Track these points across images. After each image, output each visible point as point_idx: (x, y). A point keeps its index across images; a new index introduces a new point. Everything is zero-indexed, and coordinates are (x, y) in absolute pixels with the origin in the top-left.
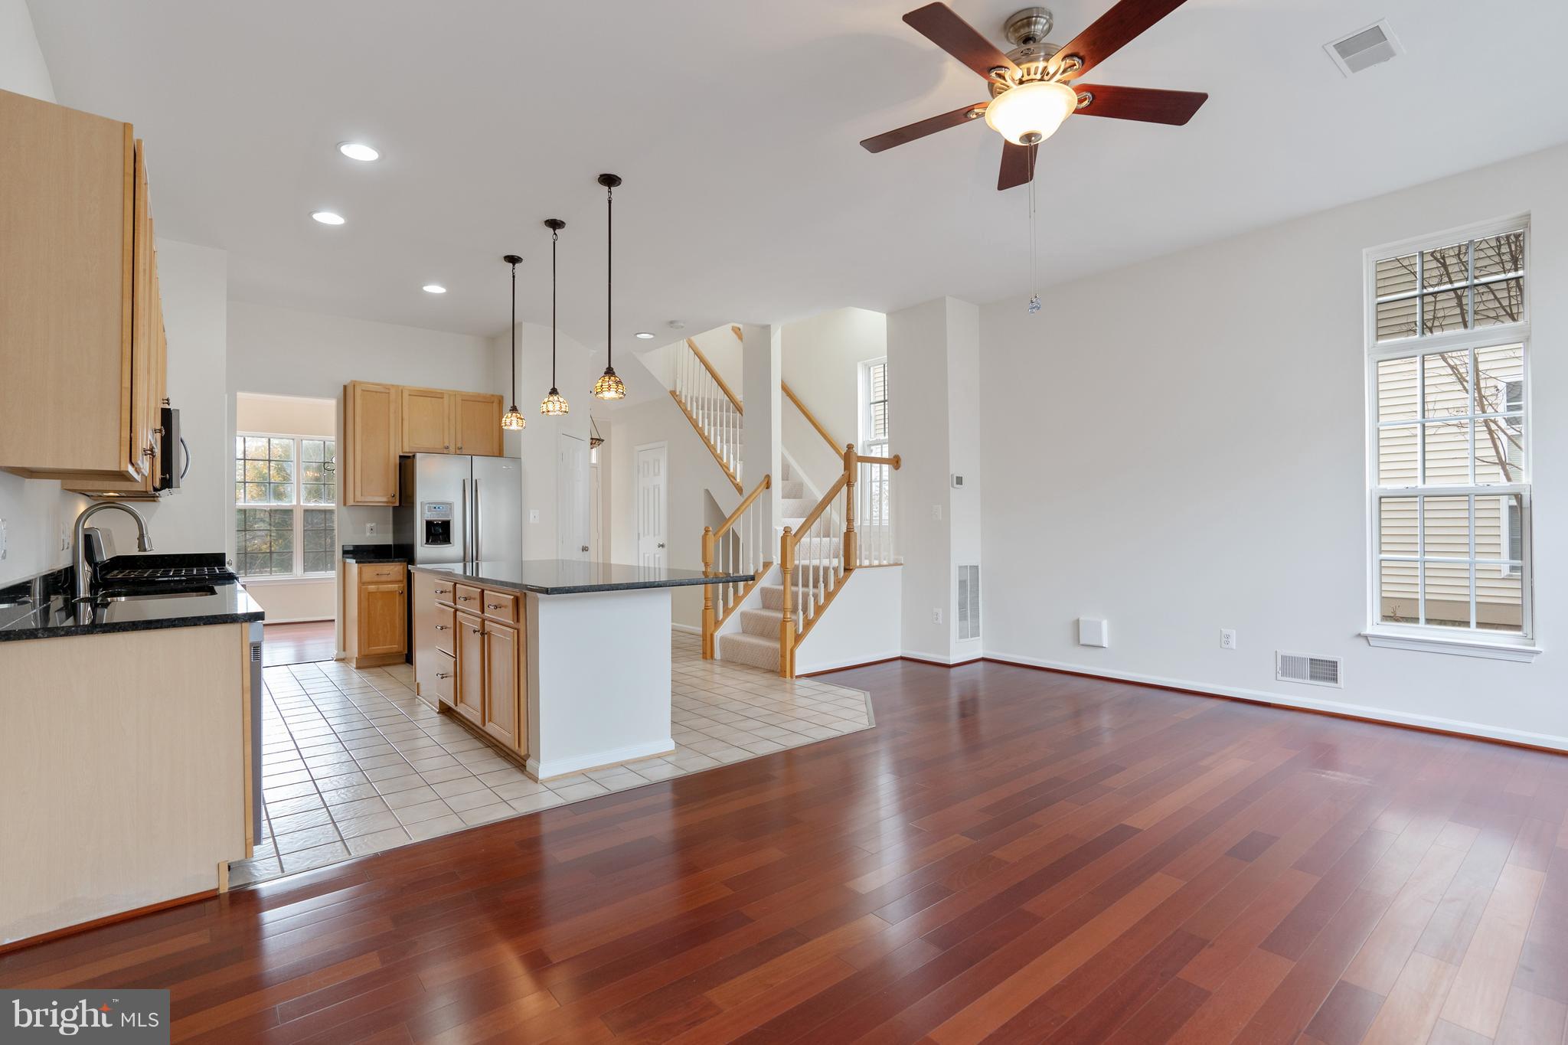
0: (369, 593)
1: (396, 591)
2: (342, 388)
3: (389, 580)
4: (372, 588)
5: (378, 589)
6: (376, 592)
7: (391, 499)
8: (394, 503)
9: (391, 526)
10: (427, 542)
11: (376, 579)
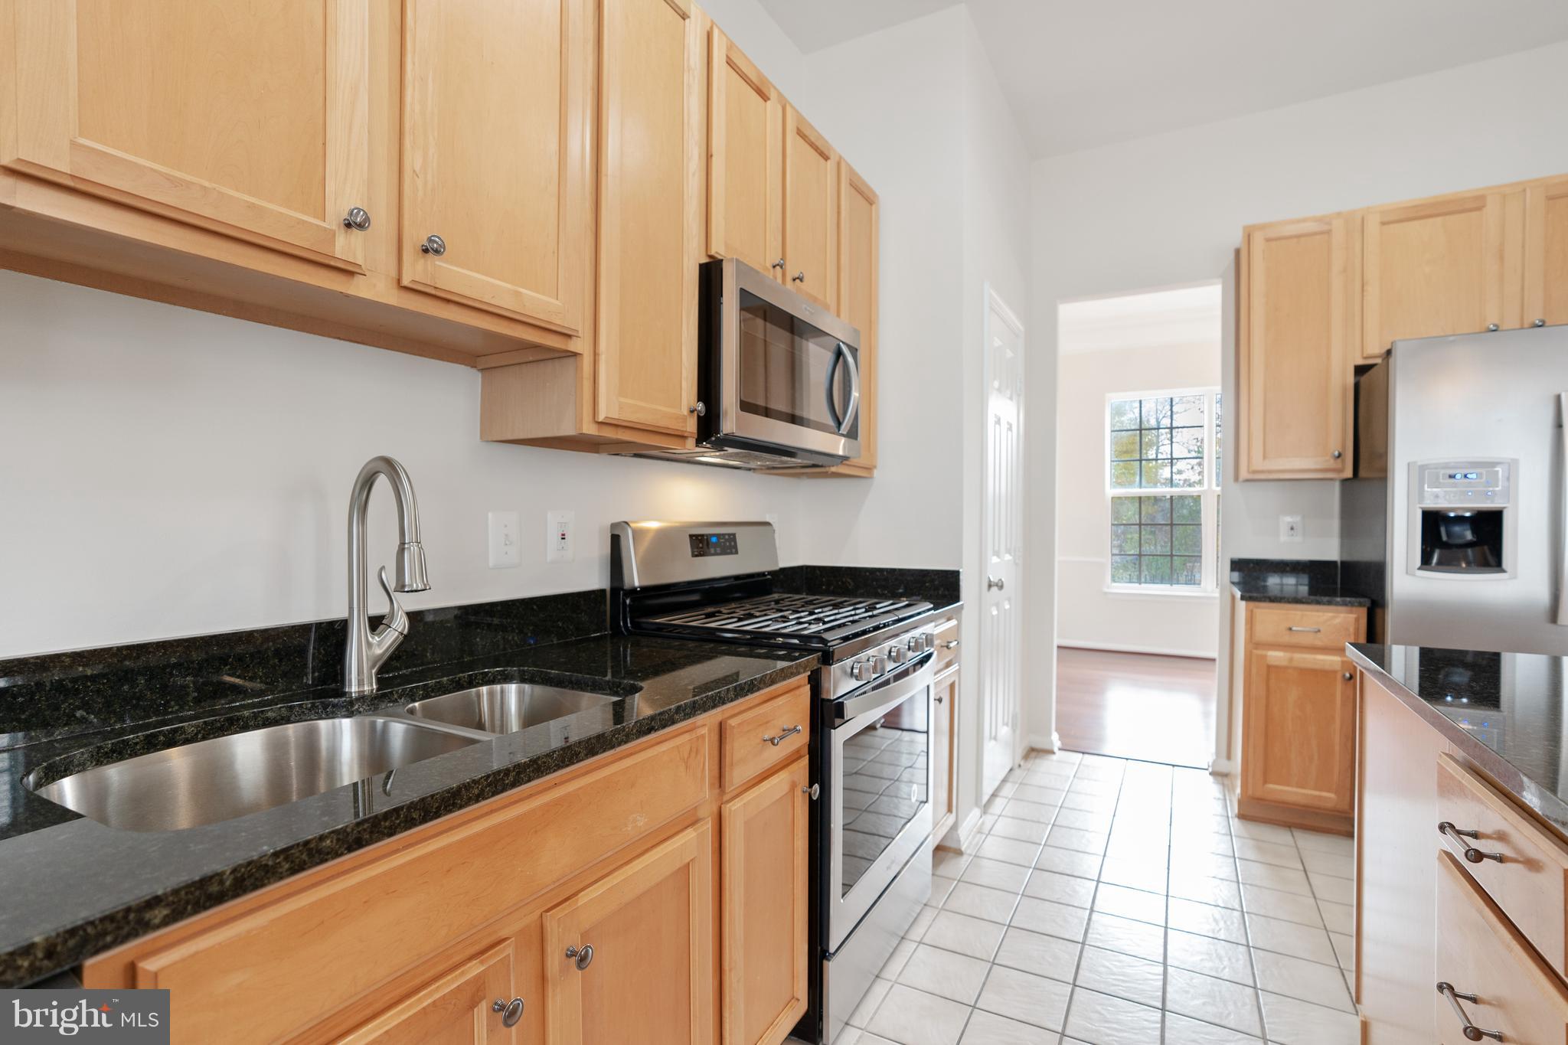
0: (1269, 667)
1: (1335, 672)
2: (1232, 256)
3: (1319, 643)
4: (1276, 656)
5: (1291, 660)
6: (1286, 668)
7: (1332, 464)
8: (1341, 470)
9: (1335, 524)
10: (1426, 561)
11: (1287, 639)
